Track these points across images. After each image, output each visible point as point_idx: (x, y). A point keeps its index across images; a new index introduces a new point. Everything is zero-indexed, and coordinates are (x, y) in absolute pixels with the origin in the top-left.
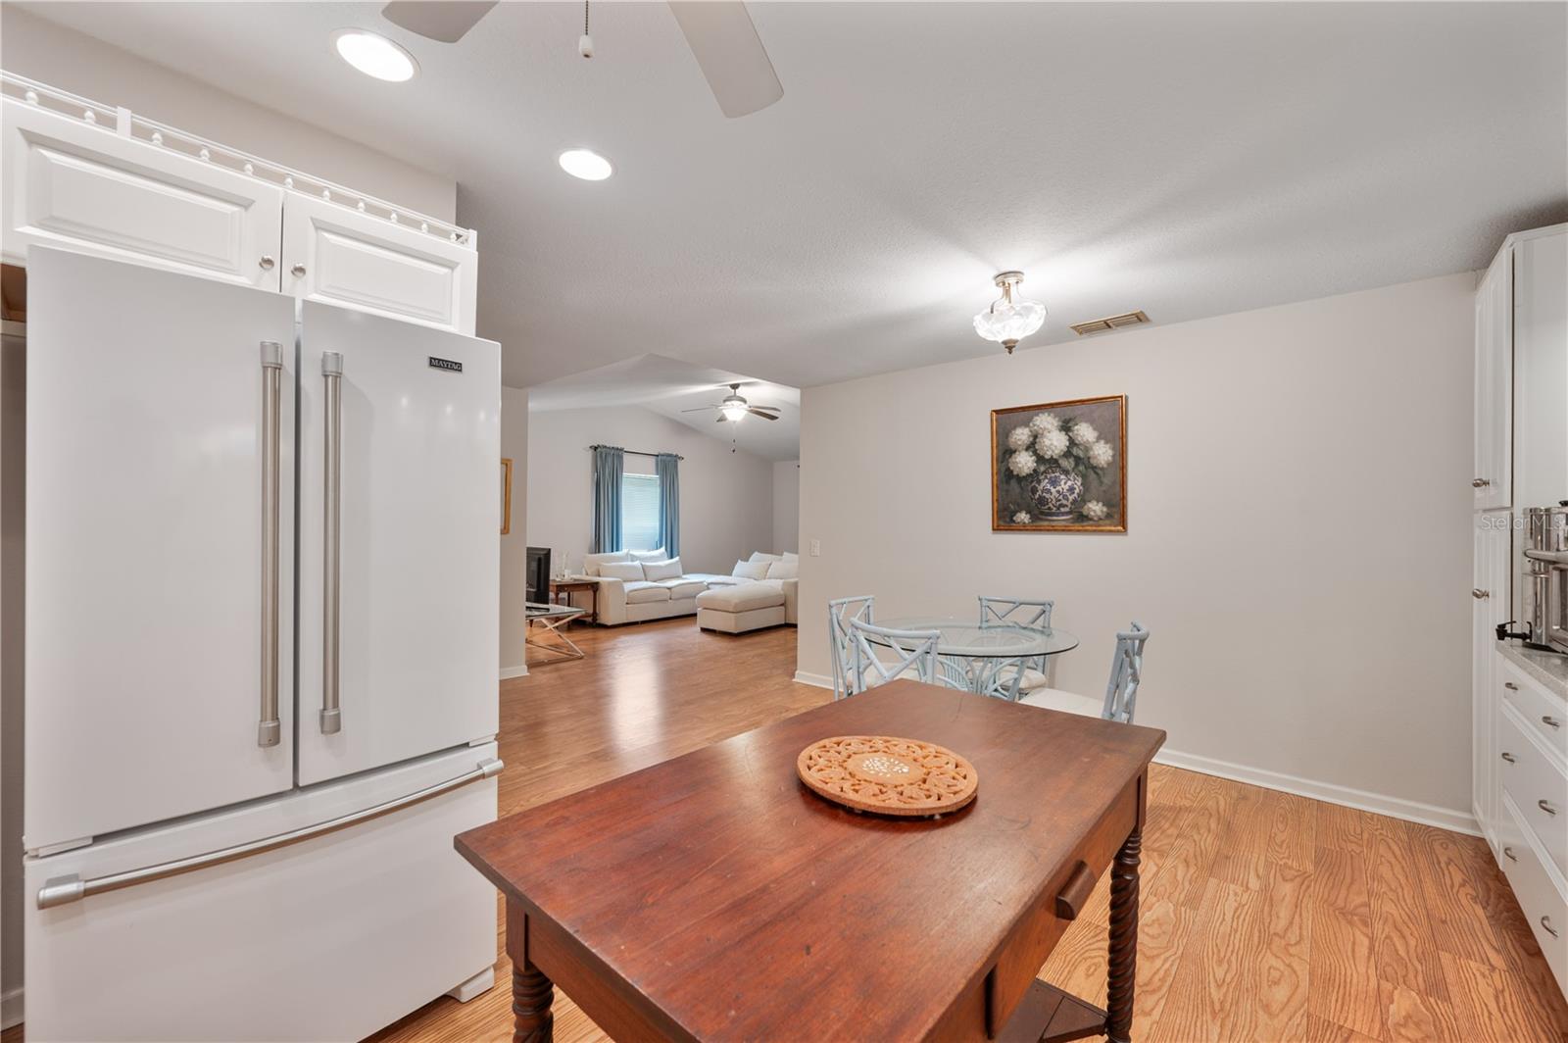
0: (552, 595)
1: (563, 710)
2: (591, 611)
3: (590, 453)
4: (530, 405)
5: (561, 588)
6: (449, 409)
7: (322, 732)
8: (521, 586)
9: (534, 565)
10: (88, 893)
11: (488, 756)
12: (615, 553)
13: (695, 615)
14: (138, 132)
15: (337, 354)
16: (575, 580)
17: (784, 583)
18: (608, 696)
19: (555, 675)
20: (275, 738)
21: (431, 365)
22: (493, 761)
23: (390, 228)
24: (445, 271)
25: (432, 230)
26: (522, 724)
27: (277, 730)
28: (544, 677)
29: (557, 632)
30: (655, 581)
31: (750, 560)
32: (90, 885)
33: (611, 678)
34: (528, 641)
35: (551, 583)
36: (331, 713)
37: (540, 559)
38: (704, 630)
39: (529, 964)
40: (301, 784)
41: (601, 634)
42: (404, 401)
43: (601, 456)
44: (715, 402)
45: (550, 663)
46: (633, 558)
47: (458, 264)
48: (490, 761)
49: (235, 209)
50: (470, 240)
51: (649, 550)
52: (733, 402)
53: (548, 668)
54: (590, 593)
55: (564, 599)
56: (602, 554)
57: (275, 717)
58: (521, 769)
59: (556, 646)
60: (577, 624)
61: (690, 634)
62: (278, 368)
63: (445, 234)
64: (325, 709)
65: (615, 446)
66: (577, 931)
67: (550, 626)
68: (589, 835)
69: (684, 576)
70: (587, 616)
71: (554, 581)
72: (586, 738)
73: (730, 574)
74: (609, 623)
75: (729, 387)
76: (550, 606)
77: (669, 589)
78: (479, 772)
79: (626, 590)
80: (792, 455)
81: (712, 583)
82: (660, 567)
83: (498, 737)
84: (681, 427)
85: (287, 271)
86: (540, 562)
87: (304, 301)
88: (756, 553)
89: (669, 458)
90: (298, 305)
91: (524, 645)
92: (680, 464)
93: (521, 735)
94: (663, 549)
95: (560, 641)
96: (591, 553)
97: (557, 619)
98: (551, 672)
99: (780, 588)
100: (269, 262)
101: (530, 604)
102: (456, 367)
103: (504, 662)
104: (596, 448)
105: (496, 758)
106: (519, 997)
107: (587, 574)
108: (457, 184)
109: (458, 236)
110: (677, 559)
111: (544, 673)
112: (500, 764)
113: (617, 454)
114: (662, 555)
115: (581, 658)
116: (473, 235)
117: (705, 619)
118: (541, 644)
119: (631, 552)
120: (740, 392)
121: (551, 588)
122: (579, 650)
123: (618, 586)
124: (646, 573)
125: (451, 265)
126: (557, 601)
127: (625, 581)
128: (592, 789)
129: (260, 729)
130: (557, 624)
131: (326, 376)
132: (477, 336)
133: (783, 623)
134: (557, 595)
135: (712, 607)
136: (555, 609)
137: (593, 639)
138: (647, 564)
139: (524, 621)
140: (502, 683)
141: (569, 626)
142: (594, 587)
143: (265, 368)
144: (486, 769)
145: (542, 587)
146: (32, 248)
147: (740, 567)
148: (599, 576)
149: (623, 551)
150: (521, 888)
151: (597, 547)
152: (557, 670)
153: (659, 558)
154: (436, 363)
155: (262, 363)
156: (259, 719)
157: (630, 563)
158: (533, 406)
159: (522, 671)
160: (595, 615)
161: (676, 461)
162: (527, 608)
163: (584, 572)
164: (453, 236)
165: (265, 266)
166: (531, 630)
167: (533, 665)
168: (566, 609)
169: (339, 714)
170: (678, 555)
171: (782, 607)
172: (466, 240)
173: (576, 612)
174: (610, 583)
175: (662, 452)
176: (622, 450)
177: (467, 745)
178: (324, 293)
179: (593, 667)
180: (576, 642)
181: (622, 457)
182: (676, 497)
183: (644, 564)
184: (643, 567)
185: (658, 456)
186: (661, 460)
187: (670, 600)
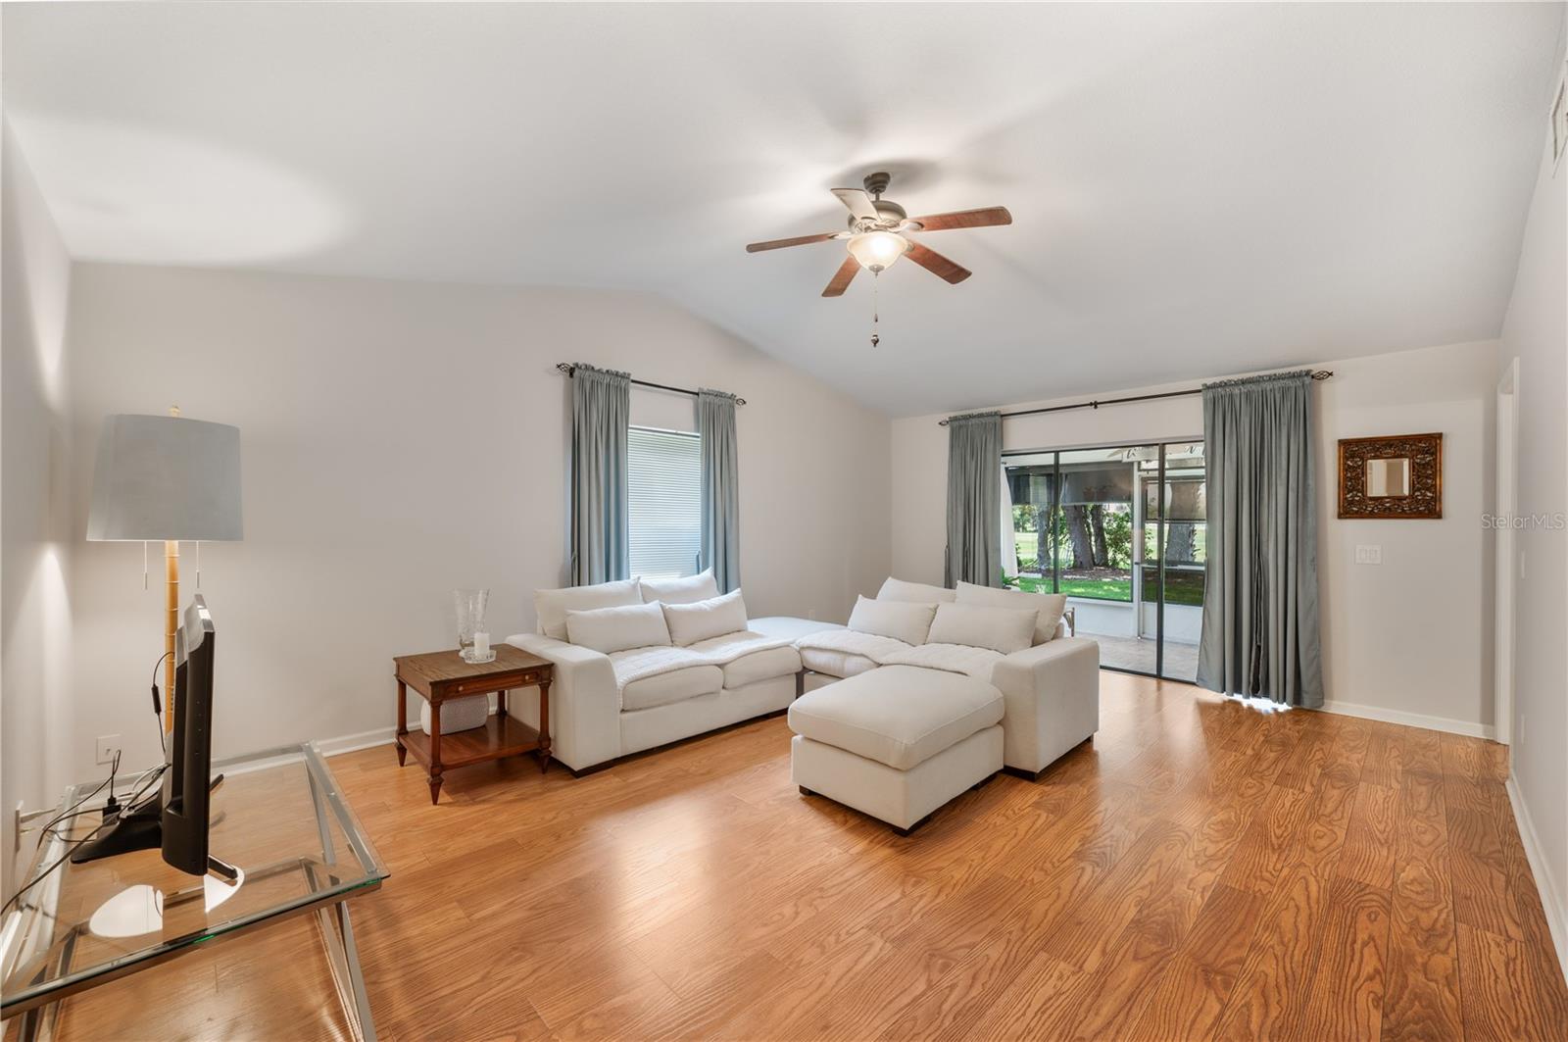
2: (539, 728)
3: (559, 381)
12: (614, 585)
30: (690, 646)
31: (880, 595)
38: (807, 795)
43: (582, 386)
46: (648, 593)
51: (680, 576)
54: (539, 689)
56: (581, 589)
65: (614, 369)
69: (753, 626)
73: (847, 624)
77: (721, 664)
79: (621, 679)
82: (700, 613)
84: (738, 345)
88: (892, 581)
89: (717, 400)
92: (740, 413)
94: (708, 573)
96: (563, 586)
104: (571, 371)
110: (734, 594)
113: (617, 386)
114: (706, 583)
119: (643, 581)
123: (600, 672)
124: (672, 630)
127: (616, 656)
138: (675, 606)
142: (548, 676)
147: (862, 609)
148: (563, 644)
149: (628, 579)
151: (576, 573)
153: (699, 593)
157: (640, 606)
160: (546, 740)
161: (733, 408)
170: (739, 586)
175: (705, 389)
176: (625, 377)
181: (626, 392)
182: (733, 474)
183: (668, 606)
184: (667, 616)
185: (697, 394)
186: (705, 403)
187: (723, 691)
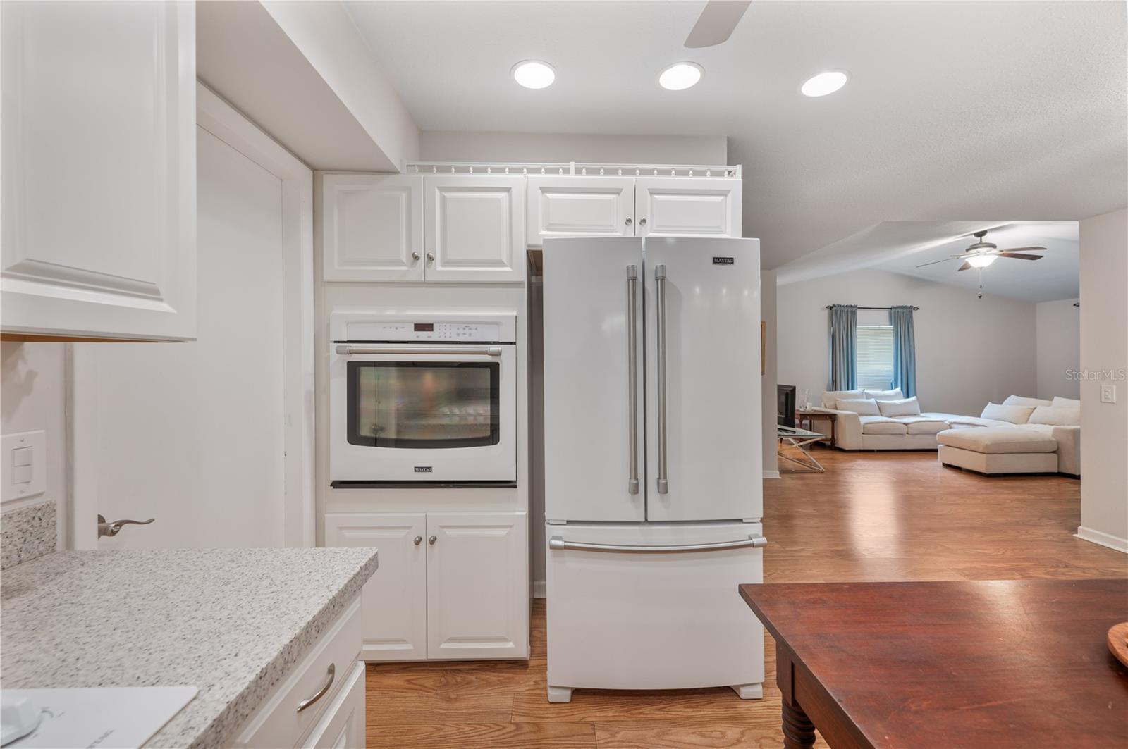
0: (797, 421)
1: (809, 510)
2: (830, 436)
3: (826, 312)
4: (778, 281)
5: (804, 416)
6: (724, 291)
7: (659, 492)
8: (774, 414)
9: (783, 398)
10: (566, 547)
11: (755, 532)
12: (851, 392)
13: (936, 451)
14: (578, 171)
15: (662, 266)
16: (815, 411)
17: (1055, 430)
18: (846, 507)
19: (800, 482)
20: (636, 491)
21: (714, 262)
22: (759, 537)
23: (690, 181)
24: (720, 198)
25: (714, 174)
26: (777, 513)
27: (637, 485)
28: (792, 482)
29: (802, 450)
30: (891, 417)
31: (1004, 403)
32: (567, 544)
33: (851, 493)
34: (779, 454)
35: (796, 412)
36: (662, 481)
37: (787, 394)
38: (947, 466)
39: (795, 703)
40: (649, 520)
41: (839, 456)
42: (697, 290)
43: (836, 313)
44: (954, 254)
45: (796, 472)
46: (868, 396)
47: (729, 191)
48: (757, 536)
49: (614, 196)
50: (737, 173)
51: (883, 390)
52: (979, 250)
53: (795, 476)
54: (829, 422)
55: (807, 425)
56: (838, 392)
57: (636, 478)
58: (777, 546)
59: (801, 460)
60: (817, 446)
61: (930, 469)
62: (635, 279)
63: (721, 174)
64: (659, 478)
65: (849, 304)
66: (841, 701)
67: (796, 445)
68: (846, 622)
69: (922, 415)
70: (827, 440)
71: (798, 410)
72: (828, 537)
73: (979, 416)
74: (847, 449)
75: (973, 236)
76: (796, 429)
77: (906, 424)
78: (750, 542)
79: (862, 423)
80: (1069, 294)
81: (955, 423)
82: (895, 405)
83: (762, 520)
84: (916, 281)
85: (637, 223)
86: (787, 396)
87: (646, 238)
88: (1013, 396)
89: (902, 310)
90: (644, 241)
91: (777, 457)
92: (915, 313)
93: (775, 521)
94: (898, 389)
95: (804, 456)
96: (828, 390)
97: (801, 440)
98: (797, 479)
99: (1050, 435)
100: (629, 221)
101: (780, 427)
102: (729, 261)
103: (765, 467)
104: (831, 308)
105: (761, 534)
106: (787, 723)
107: (826, 407)
108: (728, 138)
109: (729, 172)
110: (913, 398)
111: (792, 479)
112: (764, 540)
113: (851, 311)
114: (897, 394)
115: (822, 472)
116: (739, 168)
117: (946, 455)
118: (788, 457)
119: (866, 391)
120: (985, 239)
121: (796, 416)
122: (820, 466)
123: (854, 419)
124: (881, 410)
125: (724, 193)
126: (801, 426)
127: (860, 415)
128: (845, 584)
129: (630, 483)
130: (801, 444)
131: (657, 280)
132: (743, 237)
133: (1056, 471)
134: (801, 421)
135: (955, 444)
136: (800, 432)
137: (832, 459)
138: (882, 401)
139: (776, 439)
140: (765, 480)
141: (811, 446)
142: (833, 418)
143: (629, 280)
144: (755, 541)
145: (789, 415)
146: (544, 240)
147: (991, 408)
148: (836, 409)
149: (858, 390)
150: (790, 643)
151: (834, 386)
152: (802, 479)
153: (894, 396)
154: (718, 261)
155: (628, 277)
156: (629, 477)
157: (865, 400)
158: (780, 281)
159: (775, 475)
160: (833, 440)
161: (911, 312)
162: (778, 429)
163: (823, 406)
164: (726, 173)
165: (628, 223)
166: (781, 446)
167: (783, 471)
168: (809, 433)
169: (667, 483)
170: (915, 395)
171: (1055, 456)
172: (735, 173)
173: (817, 436)
174: (847, 416)
175: (895, 306)
176: (855, 307)
177: (741, 520)
178: (656, 231)
179: (833, 480)
180: (819, 460)
181: (855, 313)
182: (912, 343)
183: (879, 401)
184: (878, 404)
185: (891, 309)
186: (895, 312)
187: (907, 435)
